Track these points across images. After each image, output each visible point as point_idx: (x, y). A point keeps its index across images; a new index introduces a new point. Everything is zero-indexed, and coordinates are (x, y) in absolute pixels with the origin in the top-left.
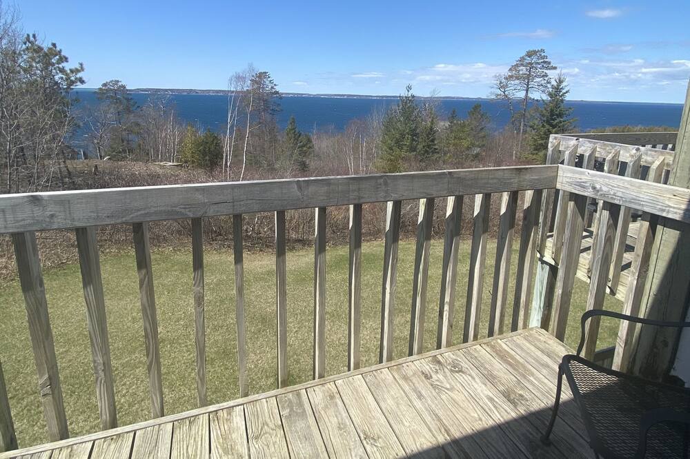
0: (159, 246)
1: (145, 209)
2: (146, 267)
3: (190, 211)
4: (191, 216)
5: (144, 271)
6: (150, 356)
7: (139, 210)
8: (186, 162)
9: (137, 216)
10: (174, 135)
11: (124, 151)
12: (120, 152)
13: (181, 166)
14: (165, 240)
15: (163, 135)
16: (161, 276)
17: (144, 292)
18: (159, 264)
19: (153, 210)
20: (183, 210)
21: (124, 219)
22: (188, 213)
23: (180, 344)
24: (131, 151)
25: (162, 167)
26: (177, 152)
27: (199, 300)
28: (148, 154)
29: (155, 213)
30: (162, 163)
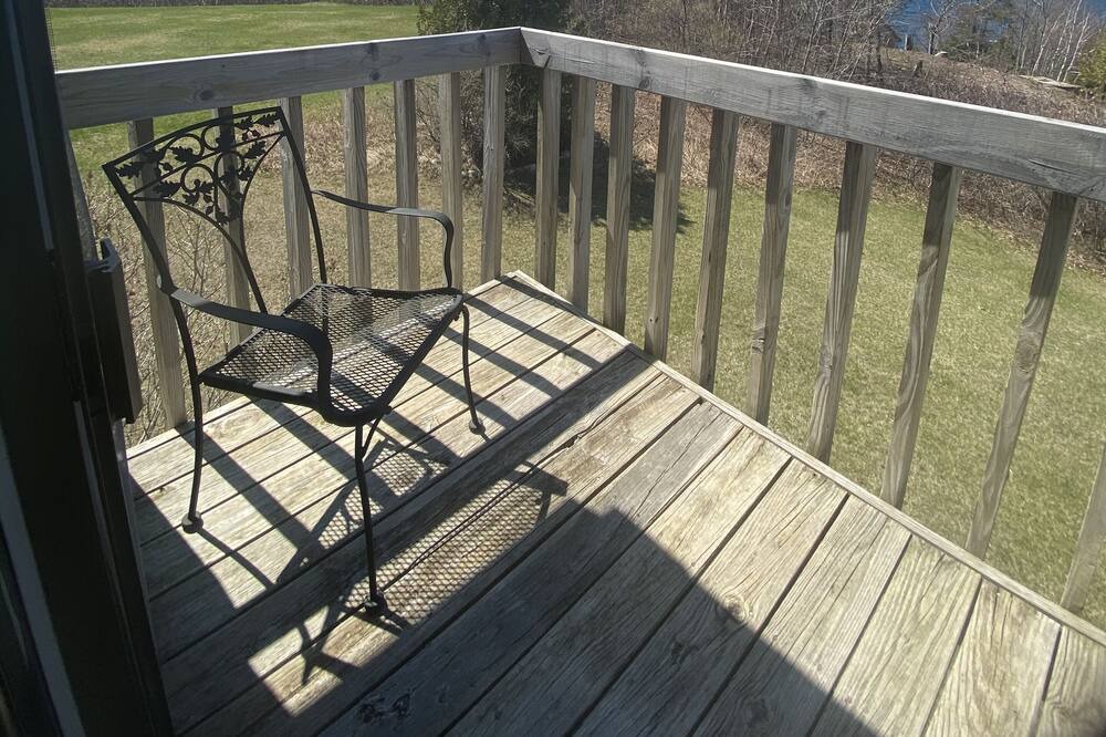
0: (990, 222)
1: (963, 144)
2: (939, 244)
3: (1054, 176)
4: (1055, 185)
5: (932, 250)
6: (906, 395)
7: (951, 143)
8: (1089, 86)
9: (946, 152)
10: (1077, 32)
11: (973, 47)
12: (965, 48)
13: (1077, 91)
14: (1004, 214)
15: (1055, 27)
16: (978, 274)
17: (923, 285)
18: (980, 253)
19: (977, 150)
20: (1039, 170)
21: (923, 150)
22: (1049, 179)
23: (979, 408)
24: (984, 48)
25: (1038, 86)
26: (1076, 64)
27: (1028, 357)
28: (1014, 58)
29: (981, 157)
30: (1036, 79)
